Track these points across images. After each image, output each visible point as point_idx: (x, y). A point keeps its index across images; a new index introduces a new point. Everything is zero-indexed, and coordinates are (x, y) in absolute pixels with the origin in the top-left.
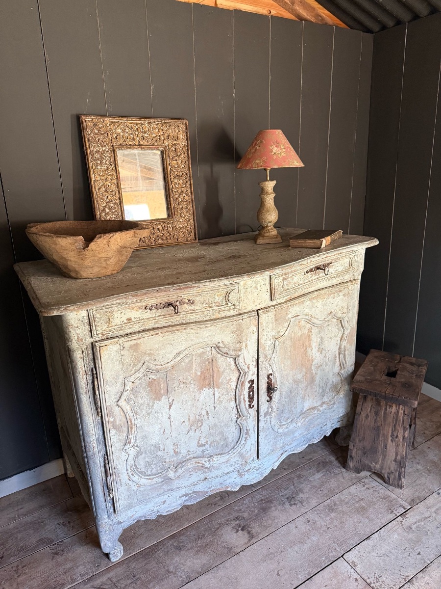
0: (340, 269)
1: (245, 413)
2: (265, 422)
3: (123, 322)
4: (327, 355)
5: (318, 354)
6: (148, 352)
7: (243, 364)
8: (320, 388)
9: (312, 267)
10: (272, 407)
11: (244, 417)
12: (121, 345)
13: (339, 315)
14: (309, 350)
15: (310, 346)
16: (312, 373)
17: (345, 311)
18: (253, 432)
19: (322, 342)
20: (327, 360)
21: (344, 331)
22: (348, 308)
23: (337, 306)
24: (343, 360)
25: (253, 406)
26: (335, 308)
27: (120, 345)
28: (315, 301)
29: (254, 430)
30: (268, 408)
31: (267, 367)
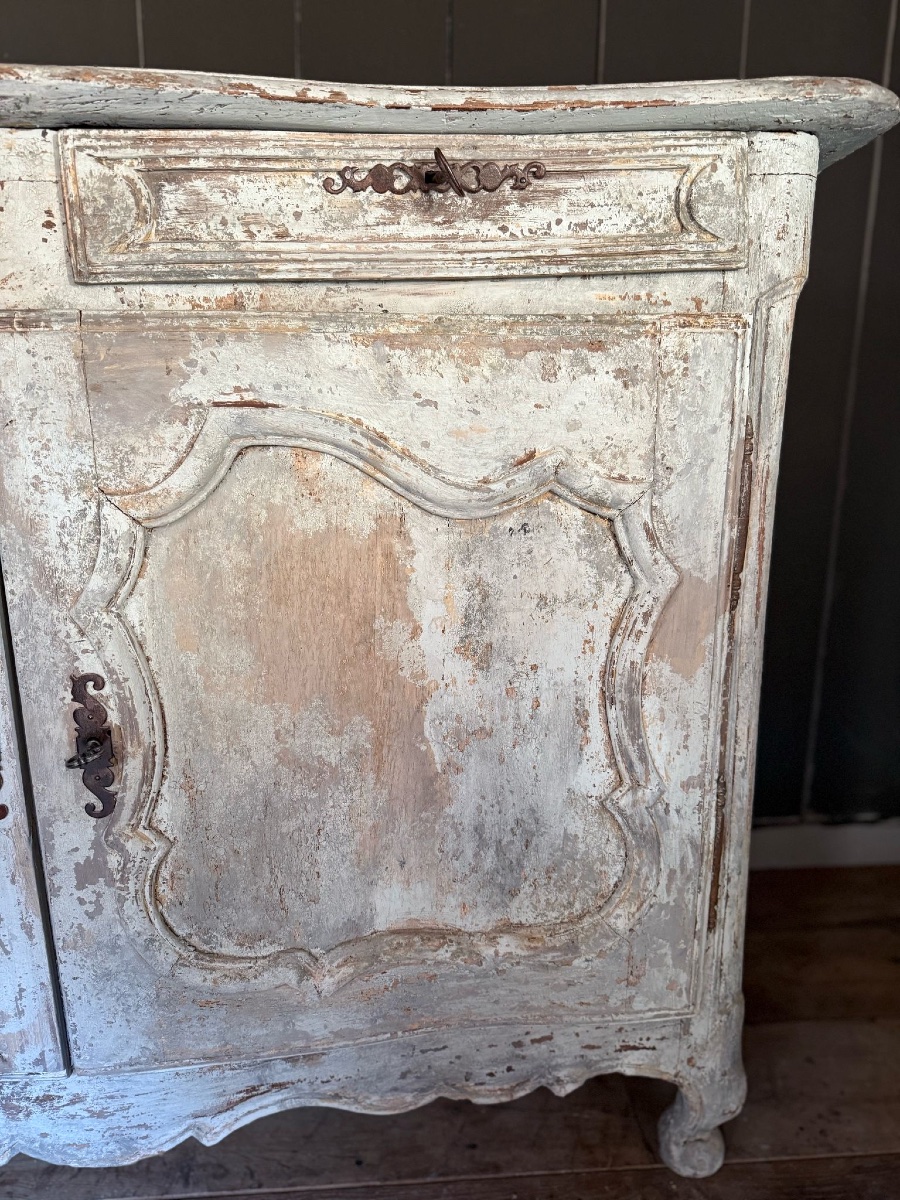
0: (616, 224)
4: (527, 687)
5: (459, 669)
8: (482, 844)
9: (388, 158)
10: (118, 847)
13: (590, 478)
14: (395, 635)
15: (399, 607)
16: (426, 759)
17: (635, 467)
18: (21, 935)
19: (481, 609)
20: (525, 717)
21: (634, 588)
22: (652, 459)
23: (573, 426)
24: (627, 741)
25: (3, 810)
26: (561, 435)
28: (401, 358)
29: (27, 929)
30: (96, 845)
31: (62, 635)
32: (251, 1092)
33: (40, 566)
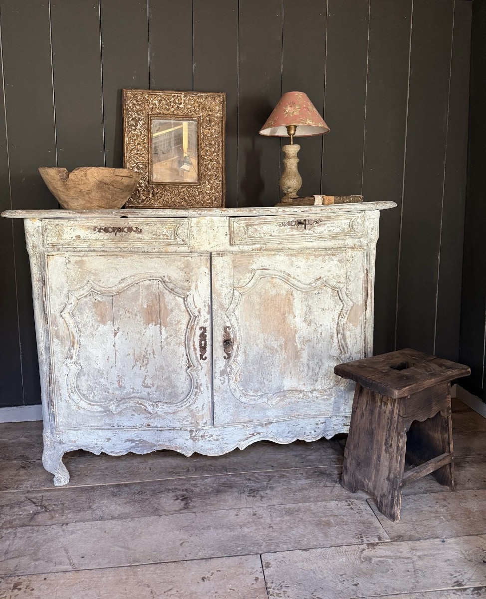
0: (337, 230)
1: (196, 364)
2: (222, 382)
3: (72, 238)
4: (320, 331)
5: (304, 325)
6: (93, 271)
7: (193, 306)
8: (309, 368)
9: (291, 220)
10: (230, 366)
11: (195, 368)
12: (67, 258)
13: (333, 283)
14: (290, 318)
15: (291, 311)
16: (296, 347)
17: (343, 280)
18: (206, 389)
19: (309, 311)
20: (319, 337)
21: (343, 306)
22: (346, 278)
23: (329, 271)
24: (343, 342)
25: (206, 358)
26: (327, 273)
27: (65, 257)
28: (294, 259)
29: (207, 387)
30: (225, 366)
31: (223, 318)
32: (253, 435)
33: (220, 303)
